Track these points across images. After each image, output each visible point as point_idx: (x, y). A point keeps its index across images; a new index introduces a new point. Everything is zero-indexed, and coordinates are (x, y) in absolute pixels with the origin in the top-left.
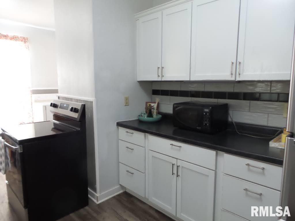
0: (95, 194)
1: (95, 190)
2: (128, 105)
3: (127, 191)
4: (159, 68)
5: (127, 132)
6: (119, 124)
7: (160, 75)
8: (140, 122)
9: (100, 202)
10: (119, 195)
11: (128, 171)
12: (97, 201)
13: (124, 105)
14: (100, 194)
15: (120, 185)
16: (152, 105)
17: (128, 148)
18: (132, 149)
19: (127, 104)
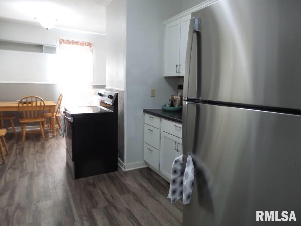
0: (123, 163)
1: (123, 160)
2: (155, 96)
3: (149, 166)
4: (177, 65)
5: (150, 117)
6: (145, 111)
7: (178, 71)
8: (165, 111)
9: (126, 170)
10: (142, 169)
11: (149, 149)
12: (124, 169)
13: (151, 96)
14: (127, 164)
15: (145, 161)
16: (176, 97)
17: (149, 130)
18: (152, 131)
19: (153, 95)
